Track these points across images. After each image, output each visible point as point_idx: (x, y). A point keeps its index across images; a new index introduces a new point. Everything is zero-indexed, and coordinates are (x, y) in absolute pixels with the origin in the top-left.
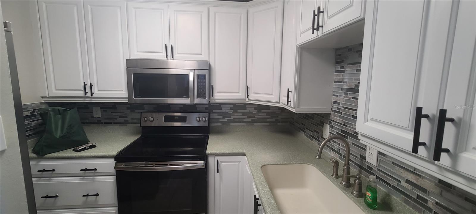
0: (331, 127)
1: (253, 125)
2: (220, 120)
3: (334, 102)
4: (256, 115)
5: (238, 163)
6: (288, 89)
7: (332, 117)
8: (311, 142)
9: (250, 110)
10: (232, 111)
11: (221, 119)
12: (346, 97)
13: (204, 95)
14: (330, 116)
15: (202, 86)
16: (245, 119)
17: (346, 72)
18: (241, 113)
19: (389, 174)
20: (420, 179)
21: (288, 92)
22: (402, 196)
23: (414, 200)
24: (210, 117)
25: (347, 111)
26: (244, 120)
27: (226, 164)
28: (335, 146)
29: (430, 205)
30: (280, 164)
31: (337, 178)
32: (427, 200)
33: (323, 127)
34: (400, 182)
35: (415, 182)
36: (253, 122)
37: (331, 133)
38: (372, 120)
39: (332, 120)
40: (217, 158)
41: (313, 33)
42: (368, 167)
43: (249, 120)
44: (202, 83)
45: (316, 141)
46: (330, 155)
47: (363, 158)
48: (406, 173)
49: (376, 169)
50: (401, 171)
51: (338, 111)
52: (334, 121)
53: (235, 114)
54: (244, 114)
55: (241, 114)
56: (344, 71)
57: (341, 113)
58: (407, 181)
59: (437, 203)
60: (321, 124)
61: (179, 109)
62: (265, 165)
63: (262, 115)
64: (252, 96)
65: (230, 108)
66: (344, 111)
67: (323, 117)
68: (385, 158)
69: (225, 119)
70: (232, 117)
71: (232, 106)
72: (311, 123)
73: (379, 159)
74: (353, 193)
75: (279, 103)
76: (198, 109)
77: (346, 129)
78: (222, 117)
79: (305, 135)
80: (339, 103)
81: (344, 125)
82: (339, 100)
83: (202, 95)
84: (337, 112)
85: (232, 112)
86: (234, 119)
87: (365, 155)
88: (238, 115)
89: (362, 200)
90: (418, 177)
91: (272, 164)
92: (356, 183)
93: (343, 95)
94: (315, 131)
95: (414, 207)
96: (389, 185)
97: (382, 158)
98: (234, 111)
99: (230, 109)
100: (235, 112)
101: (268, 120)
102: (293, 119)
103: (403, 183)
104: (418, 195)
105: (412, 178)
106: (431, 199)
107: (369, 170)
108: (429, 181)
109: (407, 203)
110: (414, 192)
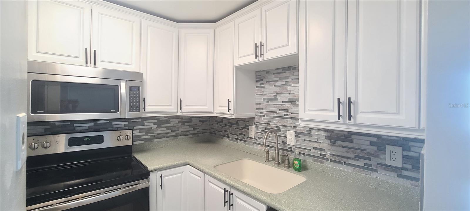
0: (256, 127)
1: (177, 139)
2: (143, 137)
3: (257, 109)
4: (180, 128)
5: (181, 174)
6: (228, 100)
7: (256, 120)
8: (237, 144)
9: (173, 124)
10: (156, 126)
11: (143, 135)
12: (268, 104)
13: (137, 108)
14: (254, 120)
15: (134, 99)
16: (169, 133)
17: (266, 87)
18: (165, 127)
19: (303, 148)
20: (321, 144)
21: (228, 102)
22: (313, 158)
23: (319, 157)
24: (134, 135)
25: (269, 114)
26: (169, 135)
27: (169, 177)
28: (261, 141)
29: (327, 157)
30: (225, 163)
31: (269, 162)
32: (326, 155)
33: (248, 129)
34: (310, 150)
35: (318, 147)
36: (177, 135)
37: (256, 132)
38: (310, 110)
39: (256, 122)
40: (160, 173)
41: (256, 58)
42: (289, 148)
43: (173, 134)
44: (135, 95)
45: (241, 142)
46: (257, 149)
47: (285, 143)
48: (313, 143)
49: (294, 148)
50: (310, 143)
51: (262, 115)
52: (258, 123)
53: (159, 129)
54: (168, 128)
55: (165, 129)
56: (264, 87)
57: (264, 116)
58: (314, 148)
59: (331, 154)
60: (247, 127)
61: (87, 128)
62: (216, 166)
63: (185, 128)
64: (185, 109)
65: (154, 123)
66: (267, 114)
67: (248, 122)
68: (300, 138)
69: (148, 136)
70: (156, 133)
71: (156, 121)
72: (235, 128)
73: (296, 140)
74: (284, 167)
75: (213, 113)
76: (115, 126)
77: (269, 126)
78: (144, 133)
79: (229, 140)
80: (262, 109)
81: (267, 124)
82: (262, 107)
83: (134, 108)
84: (260, 116)
85: (155, 128)
86: (158, 134)
87: (286, 141)
88: (161, 130)
89: (292, 169)
90: (319, 144)
91: (220, 164)
92: (286, 159)
93: (265, 103)
94: (240, 134)
95: (320, 162)
96: (304, 154)
97: (298, 139)
98: (157, 126)
99: (154, 125)
100: (159, 126)
101: (191, 132)
102: (214, 129)
103: (312, 150)
104: (321, 154)
105: (316, 145)
106: (327, 154)
107: (290, 150)
108: (325, 144)
109: (315, 161)
110: (318, 153)
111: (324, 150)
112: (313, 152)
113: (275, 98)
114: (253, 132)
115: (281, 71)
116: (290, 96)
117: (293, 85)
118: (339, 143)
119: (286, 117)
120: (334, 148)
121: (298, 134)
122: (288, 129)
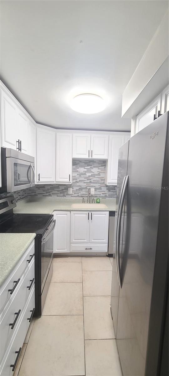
0: (73, 188)
7: (73, 185)
12: (80, 177)
14: (71, 185)
17: (80, 168)
19: (98, 194)
20: (105, 192)
23: (104, 197)
25: (80, 181)
31: (84, 203)
37: (73, 191)
46: (73, 199)
49: (94, 195)
50: (101, 192)
56: (78, 168)
57: (78, 182)
60: (67, 189)
67: (68, 186)
72: (57, 190)
80: (77, 179)
81: (80, 186)
84: (76, 182)
87: (90, 193)
89: (96, 203)
94: (61, 193)
97: (96, 191)
105: (103, 193)
106: (107, 195)
107: (92, 196)
108: (107, 192)
109: (102, 198)
110: (104, 195)
111: (106, 194)
112: (102, 195)
113: (85, 174)
114: (71, 191)
115: (88, 162)
116: (92, 174)
117: (94, 169)
118: (111, 190)
119: (91, 182)
120: (110, 192)
121: (96, 189)
122: (92, 187)
